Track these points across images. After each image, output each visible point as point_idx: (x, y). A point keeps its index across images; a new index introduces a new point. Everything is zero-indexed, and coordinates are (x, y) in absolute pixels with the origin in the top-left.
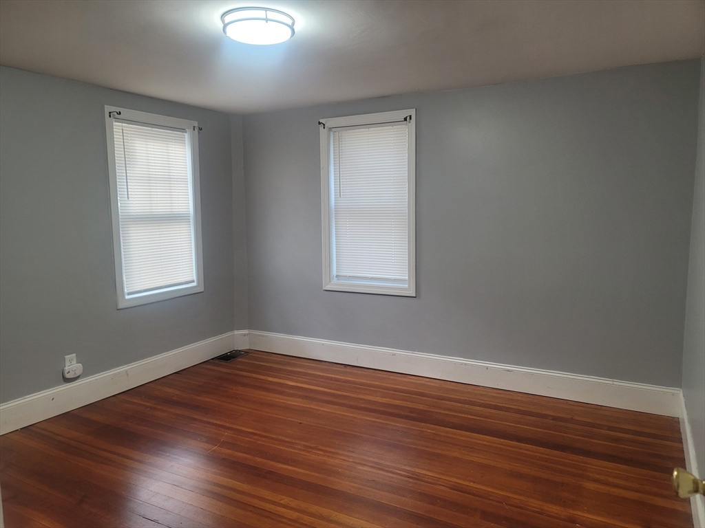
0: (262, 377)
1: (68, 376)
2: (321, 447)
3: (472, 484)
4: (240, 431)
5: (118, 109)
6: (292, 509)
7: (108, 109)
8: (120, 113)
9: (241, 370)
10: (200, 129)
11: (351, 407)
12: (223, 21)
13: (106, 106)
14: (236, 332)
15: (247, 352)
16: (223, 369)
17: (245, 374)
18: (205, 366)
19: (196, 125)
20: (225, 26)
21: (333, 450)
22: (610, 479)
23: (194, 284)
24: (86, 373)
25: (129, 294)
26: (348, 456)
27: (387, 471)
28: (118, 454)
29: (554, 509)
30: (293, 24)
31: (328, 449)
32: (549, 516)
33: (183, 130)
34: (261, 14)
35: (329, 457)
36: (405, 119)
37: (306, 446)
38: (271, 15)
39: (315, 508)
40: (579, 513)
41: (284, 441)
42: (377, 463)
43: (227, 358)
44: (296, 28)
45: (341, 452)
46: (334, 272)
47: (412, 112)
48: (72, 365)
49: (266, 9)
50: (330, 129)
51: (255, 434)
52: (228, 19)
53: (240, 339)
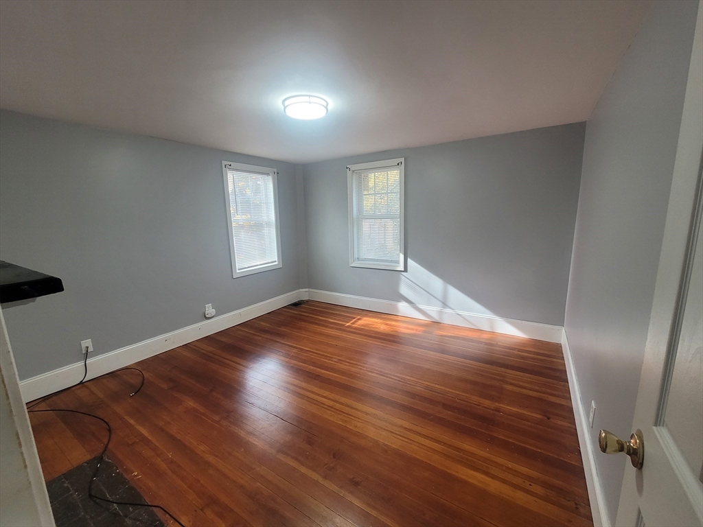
0: (315, 317)
1: (207, 316)
2: (347, 360)
3: (437, 386)
4: (302, 349)
5: (230, 163)
6: (329, 399)
7: (224, 163)
8: (230, 165)
9: (304, 312)
10: (278, 173)
11: (366, 335)
12: (283, 104)
13: (223, 162)
14: (301, 290)
15: (307, 301)
16: (294, 311)
17: (306, 314)
18: (284, 309)
19: (276, 171)
20: (285, 108)
21: (355, 363)
22: (521, 383)
23: (277, 263)
24: (217, 314)
25: (239, 270)
26: (363, 367)
27: (387, 377)
28: (234, 362)
29: (487, 403)
30: (327, 105)
31: (352, 362)
32: (484, 407)
33: (268, 174)
34: (307, 99)
35: (352, 367)
36: (398, 164)
37: (339, 360)
38: (312, 99)
39: (343, 400)
40: (502, 405)
41: (326, 356)
42: (380, 371)
43: (296, 305)
44: (330, 107)
45: (359, 364)
46: (356, 256)
47: (402, 160)
48: (210, 310)
49: (309, 96)
50: (353, 171)
51: (310, 351)
52: (287, 103)
53: (303, 294)
